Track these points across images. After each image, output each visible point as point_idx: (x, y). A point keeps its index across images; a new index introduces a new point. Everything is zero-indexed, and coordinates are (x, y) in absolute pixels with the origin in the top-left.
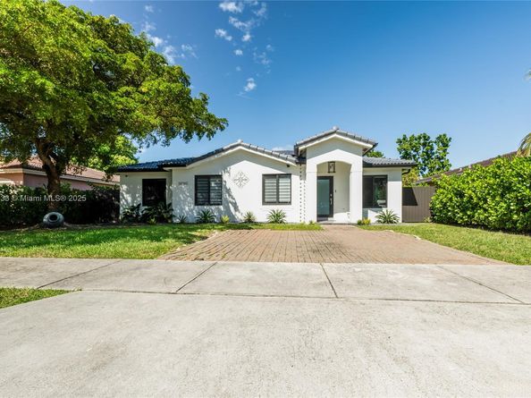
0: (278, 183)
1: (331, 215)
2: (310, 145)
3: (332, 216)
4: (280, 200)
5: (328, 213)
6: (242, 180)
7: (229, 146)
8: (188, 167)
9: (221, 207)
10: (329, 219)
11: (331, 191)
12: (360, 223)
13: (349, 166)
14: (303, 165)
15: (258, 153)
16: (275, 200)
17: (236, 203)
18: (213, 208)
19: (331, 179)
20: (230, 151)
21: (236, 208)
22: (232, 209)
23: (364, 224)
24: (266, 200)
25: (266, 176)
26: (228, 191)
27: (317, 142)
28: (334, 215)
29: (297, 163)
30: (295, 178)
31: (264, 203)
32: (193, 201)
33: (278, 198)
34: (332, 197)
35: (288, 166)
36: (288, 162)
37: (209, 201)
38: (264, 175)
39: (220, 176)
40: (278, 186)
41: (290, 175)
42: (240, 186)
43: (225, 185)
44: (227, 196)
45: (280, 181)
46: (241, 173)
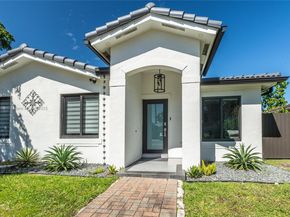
0: (83, 107)
1: (165, 150)
3: (166, 153)
4: (87, 131)
5: (162, 148)
6: (34, 103)
7: (7, 55)
9: (9, 141)
10: (163, 156)
11: (165, 119)
12: (196, 174)
13: (178, 74)
14: (107, 77)
16: (78, 131)
17: (28, 136)
22: (23, 143)
24: (69, 131)
25: (66, 98)
26: (19, 119)
27: (120, 31)
28: (170, 151)
29: (97, 73)
31: (63, 135)
33: (83, 127)
34: (167, 127)
35: (92, 80)
38: (64, 96)
39: (8, 99)
40: (83, 111)
41: (98, 94)
42: (32, 112)
43: (14, 110)
44: (17, 125)
45: (87, 104)
46: (34, 94)
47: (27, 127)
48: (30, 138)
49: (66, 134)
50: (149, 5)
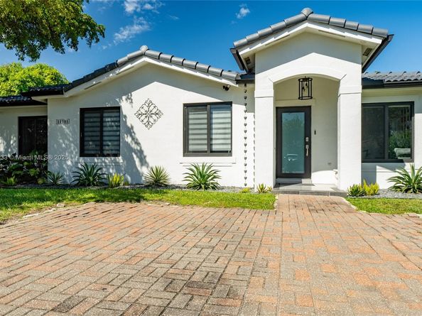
0: (210, 119)
1: (307, 174)
2: (259, 45)
3: (309, 177)
4: (215, 148)
6: (150, 114)
7: (125, 58)
8: (67, 95)
9: (120, 159)
10: (304, 181)
11: (308, 132)
12: (356, 193)
14: (249, 86)
15: (174, 67)
16: (205, 148)
17: (141, 152)
18: (107, 160)
19: (307, 110)
20: (129, 66)
21: (143, 161)
22: (137, 162)
23: (364, 194)
24: (191, 148)
25: (188, 107)
26: (130, 131)
28: (313, 175)
29: (238, 82)
30: (238, 109)
31: (187, 152)
32: (77, 150)
33: (210, 145)
34: (309, 143)
35: (226, 88)
36: (224, 81)
37: (102, 150)
38: (186, 106)
39: (118, 109)
40: (210, 124)
41: (230, 103)
42: (148, 125)
43: (126, 122)
44: (129, 140)
45: (214, 116)
46: (150, 103)
47: (140, 141)
48: (145, 153)
49: (188, 152)
50: (305, 11)
